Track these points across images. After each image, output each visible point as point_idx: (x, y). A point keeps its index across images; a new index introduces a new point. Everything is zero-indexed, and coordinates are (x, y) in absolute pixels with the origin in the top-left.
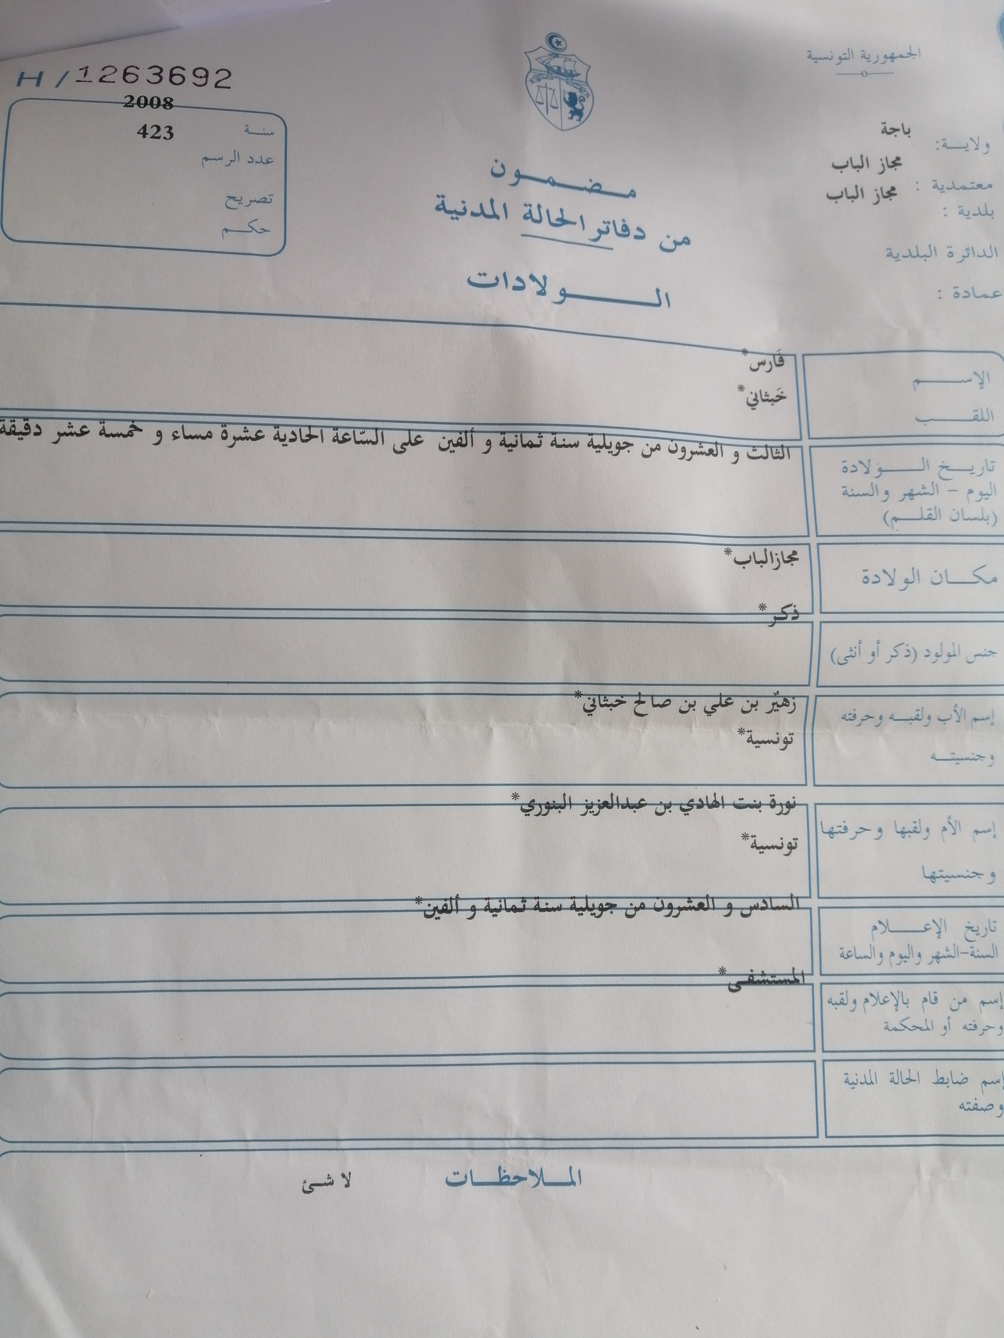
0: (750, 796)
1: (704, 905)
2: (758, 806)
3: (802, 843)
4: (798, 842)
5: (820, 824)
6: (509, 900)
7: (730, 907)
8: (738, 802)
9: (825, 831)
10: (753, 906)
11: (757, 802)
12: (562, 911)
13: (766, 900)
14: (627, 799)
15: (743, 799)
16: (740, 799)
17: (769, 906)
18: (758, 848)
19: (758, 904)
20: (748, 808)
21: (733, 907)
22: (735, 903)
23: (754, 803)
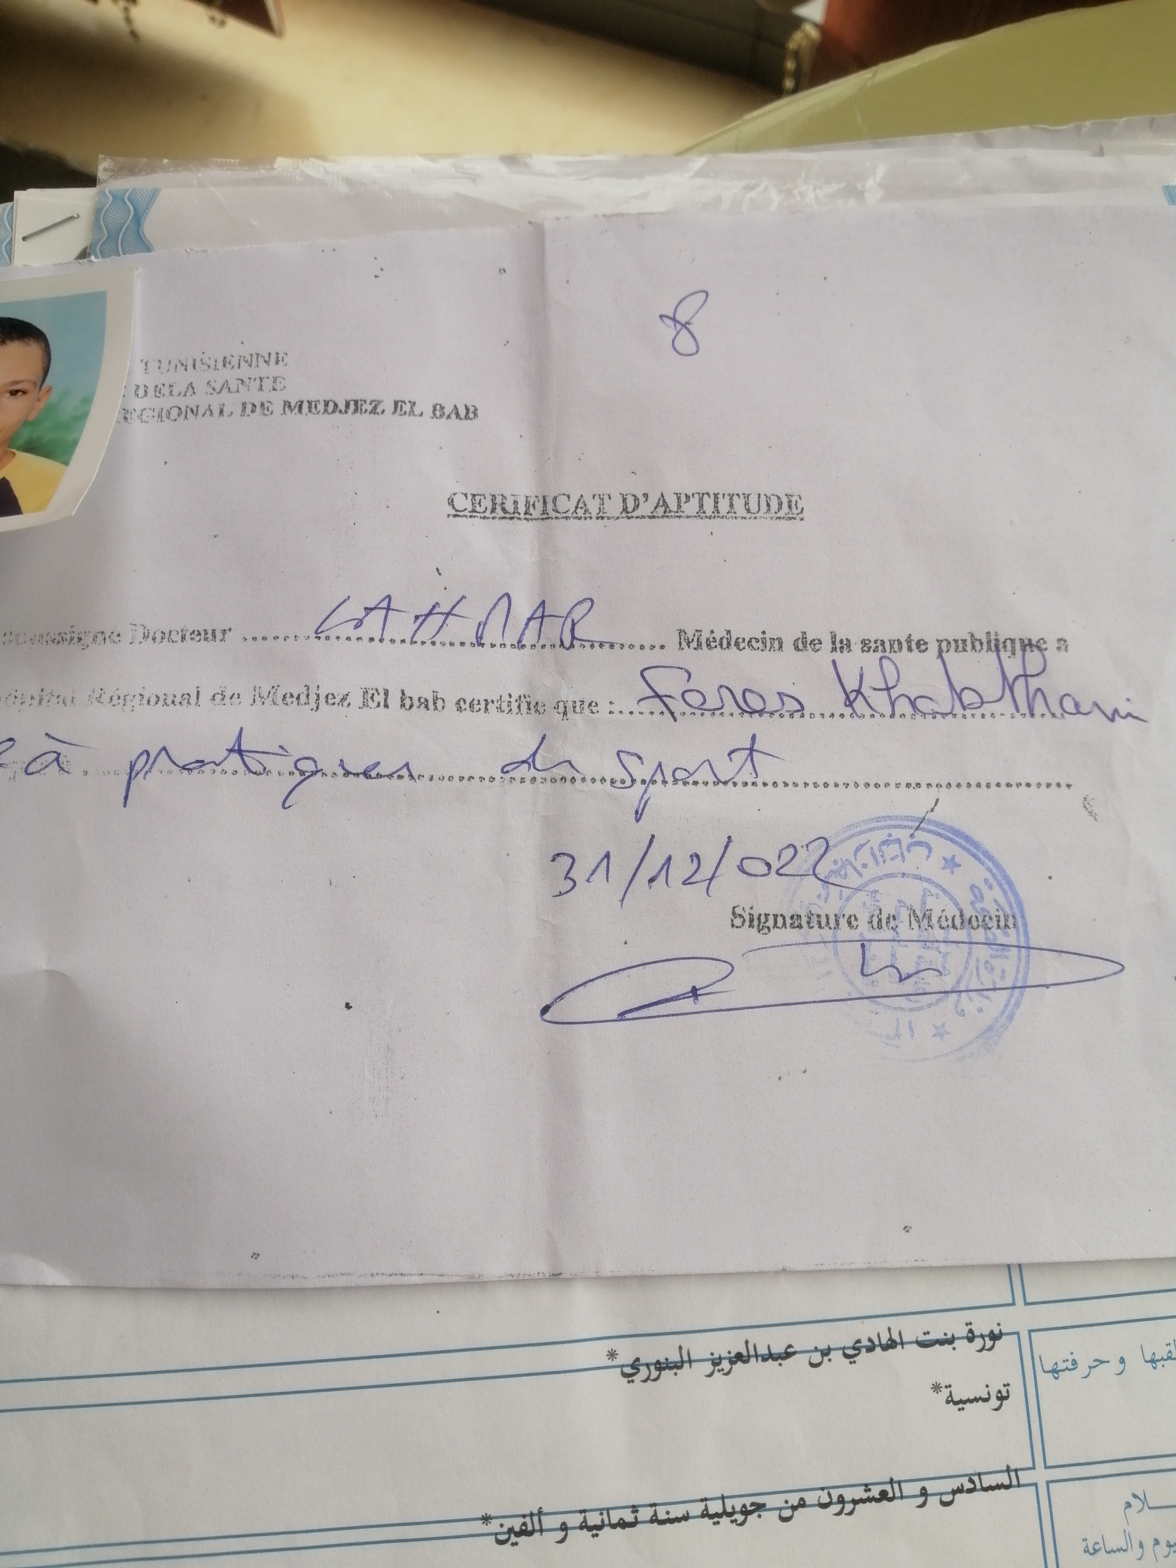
0: (938, 1328)
1: (888, 1494)
2: (950, 1341)
3: (1016, 1391)
4: (1010, 1388)
5: (1039, 1359)
6: (613, 1511)
7: (924, 1493)
8: (922, 1338)
9: (1046, 1369)
10: (955, 1488)
11: (949, 1336)
12: (690, 1521)
13: (973, 1477)
14: (769, 1347)
15: (928, 1333)
16: (925, 1334)
17: (978, 1487)
18: (956, 1403)
19: (962, 1485)
20: (937, 1345)
21: (928, 1492)
22: (931, 1487)
23: (945, 1337)
